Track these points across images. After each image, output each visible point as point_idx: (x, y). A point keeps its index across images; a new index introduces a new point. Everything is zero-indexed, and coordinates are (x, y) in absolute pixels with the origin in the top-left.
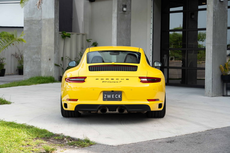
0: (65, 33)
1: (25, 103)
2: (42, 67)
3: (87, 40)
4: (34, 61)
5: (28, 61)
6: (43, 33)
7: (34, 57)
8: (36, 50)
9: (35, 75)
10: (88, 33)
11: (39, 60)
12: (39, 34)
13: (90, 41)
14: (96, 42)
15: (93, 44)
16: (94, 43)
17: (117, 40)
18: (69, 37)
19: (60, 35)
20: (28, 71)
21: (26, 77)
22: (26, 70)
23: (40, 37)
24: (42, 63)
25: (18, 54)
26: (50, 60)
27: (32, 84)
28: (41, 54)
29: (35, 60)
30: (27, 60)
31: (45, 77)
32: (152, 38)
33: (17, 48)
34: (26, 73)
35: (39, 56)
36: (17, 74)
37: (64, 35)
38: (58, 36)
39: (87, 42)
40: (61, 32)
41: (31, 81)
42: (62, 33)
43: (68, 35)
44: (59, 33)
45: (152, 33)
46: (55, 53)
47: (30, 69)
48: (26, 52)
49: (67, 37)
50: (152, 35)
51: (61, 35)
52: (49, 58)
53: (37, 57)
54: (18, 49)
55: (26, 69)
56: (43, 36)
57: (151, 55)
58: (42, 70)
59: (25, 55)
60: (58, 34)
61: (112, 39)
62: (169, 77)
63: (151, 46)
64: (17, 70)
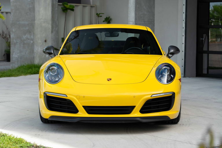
0: (67, 5)
1: (4, 102)
2: (35, 51)
3: (97, 14)
4: (24, 44)
5: (17, 42)
6: (36, 5)
7: (24, 37)
8: (27, 28)
9: (26, 63)
10: (98, 4)
11: (32, 42)
12: (31, 6)
13: (100, 15)
14: (109, 17)
15: (105, 19)
16: (107, 18)
17: (136, 14)
18: (73, 10)
19: (60, 7)
20: (16, 56)
21: (14, 65)
22: (14, 56)
23: (32, 9)
24: (35, 46)
25: (5, 33)
26: (45, 41)
27: (21, 75)
28: (34, 33)
29: (25, 42)
30: (15, 41)
31: (39, 65)
32: (184, 11)
33: (5, 24)
34: (14, 59)
35: (32, 37)
36: (4, 61)
37: (65, 7)
38: (56, 9)
39: (97, 17)
40: (61, 4)
41: (19, 71)
42: (63, 5)
43: (71, 8)
44: (59, 5)
45: (185, 4)
46: (52, 32)
47: (19, 55)
48: (13, 30)
49: (69, 11)
50: (184, 7)
51: (62, 8)
52: (44, 39)
53: (29, 37)
54: (6, 27)
55: (14, 54)
56: (37, 9)
57: (184, 34)
58: (35, 56)
59: (13, 35)
60: (57, 6)
61: (129, 12)
62: (209, 65)
63: (184, 22)
64: (4, 55)
